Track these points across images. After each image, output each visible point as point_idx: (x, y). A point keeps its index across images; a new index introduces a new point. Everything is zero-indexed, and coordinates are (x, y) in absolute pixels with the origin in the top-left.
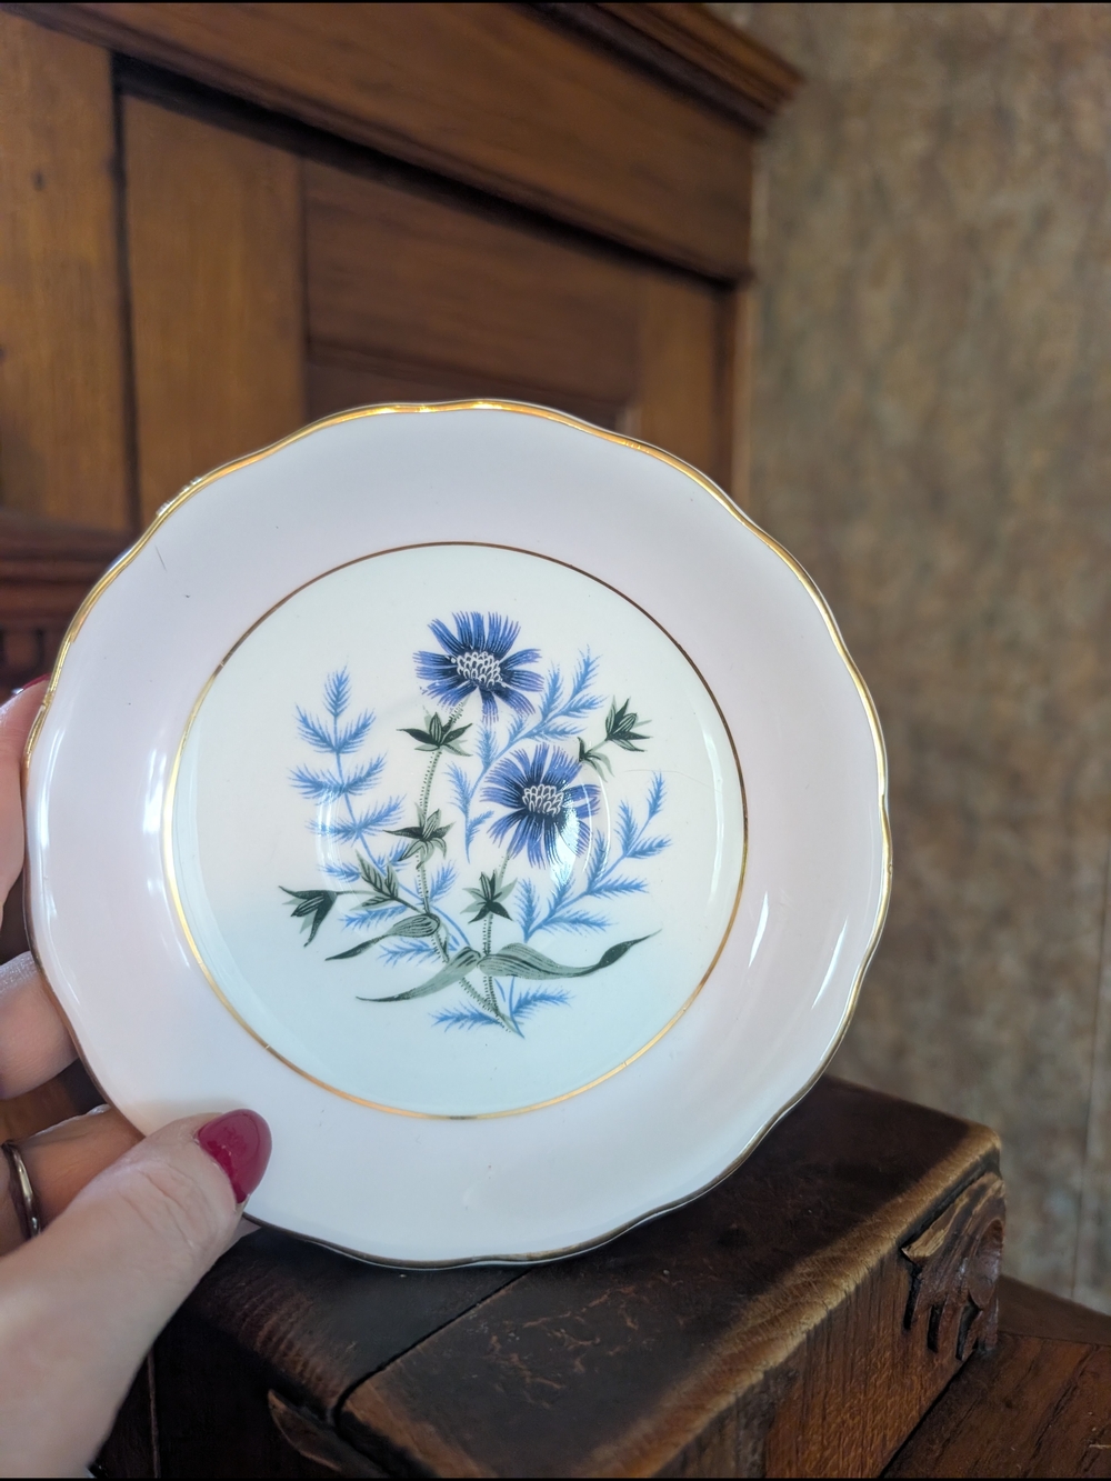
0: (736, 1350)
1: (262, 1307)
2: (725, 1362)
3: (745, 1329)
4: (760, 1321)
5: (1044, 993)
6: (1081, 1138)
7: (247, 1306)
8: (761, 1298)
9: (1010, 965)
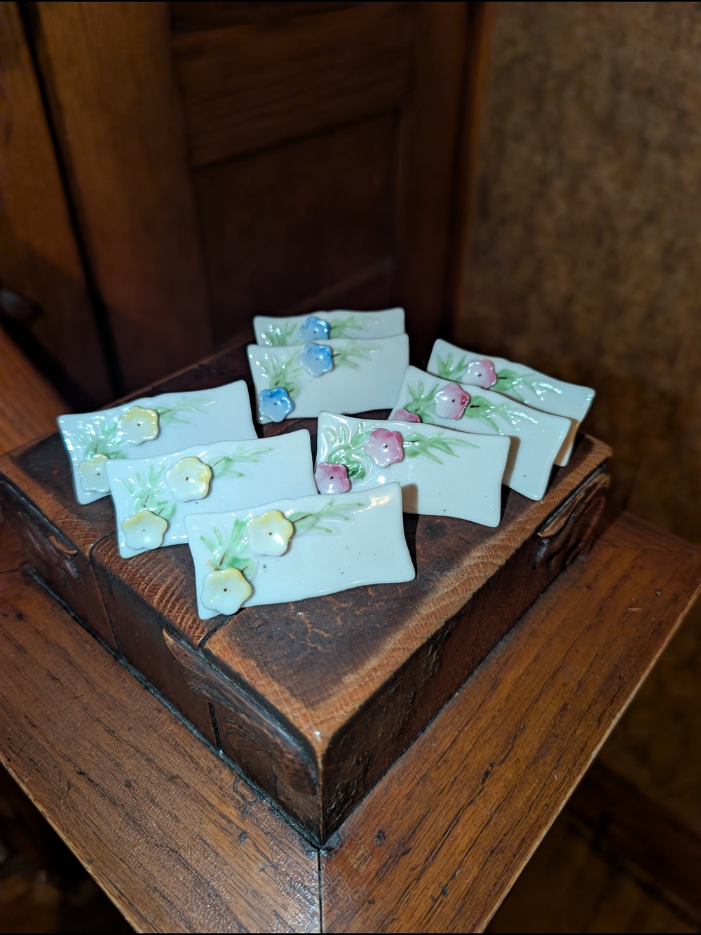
0: (430, 611)
1: (155, 579)
2: (423, 619)
3: (437, 596)
4: (446, 590)
5: (669, 269)
6: (672, 358)
7: (147, 579)
8: (449, 574)
9: (651, 250)
